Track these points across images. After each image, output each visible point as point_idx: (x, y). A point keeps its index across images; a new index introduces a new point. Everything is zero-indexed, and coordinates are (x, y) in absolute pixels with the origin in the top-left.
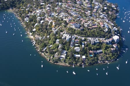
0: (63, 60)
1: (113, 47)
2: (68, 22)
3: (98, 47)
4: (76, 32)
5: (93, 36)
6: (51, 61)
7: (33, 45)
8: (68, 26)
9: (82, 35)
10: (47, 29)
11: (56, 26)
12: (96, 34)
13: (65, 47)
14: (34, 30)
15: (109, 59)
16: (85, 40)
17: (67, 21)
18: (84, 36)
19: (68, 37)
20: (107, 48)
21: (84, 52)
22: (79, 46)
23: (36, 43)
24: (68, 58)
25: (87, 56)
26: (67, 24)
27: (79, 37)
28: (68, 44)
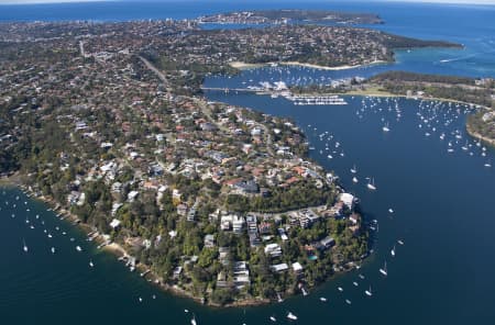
0: (244, 289)
1: (351, 224)
2: (218, 182)
3: (320, 231)
4: (253, 205)
5: (300, 206)
6: (211, 303)
7: (132, 268)
8: (224, 192)
9: (271, 210)
10: (158, 214)
11: (184, 198)
12: (303, 198)
13: (236, 251)
14: (115, 223)
15: (355, 255)
16: (284, 221)
17: (214, 179)
18: (276, 209)
19: (237, 222)
20: (341, 228)
21: (292, 253)
22: (273, 241)
23: (137, 262)
24: (259, 279)
25: (304, 263)
26: (218, 187)
27: (265, 216)
28: (243, 242)
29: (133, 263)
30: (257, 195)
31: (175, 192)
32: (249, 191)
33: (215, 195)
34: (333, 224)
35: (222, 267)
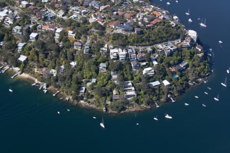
2: (102, 24)
4: (131, 40)
5: (163, 40)
6: (110, 111)
7: (46, 91)
9: (144, 44)
10: (59, 50)
11: (78, 37)
12: (165, 35)
13: (123, 75)
16: (154, 51)
18: (147, 43)
21: (162, 74)
22: (148, 66)
23: (47, 86)
25: (170, 80)
29: (45, 87)
30: (133, 33)
31: (70, 32)
32: (126, 30)
33: (102, 34)
34: (187, 52)
35: (115, 86)
